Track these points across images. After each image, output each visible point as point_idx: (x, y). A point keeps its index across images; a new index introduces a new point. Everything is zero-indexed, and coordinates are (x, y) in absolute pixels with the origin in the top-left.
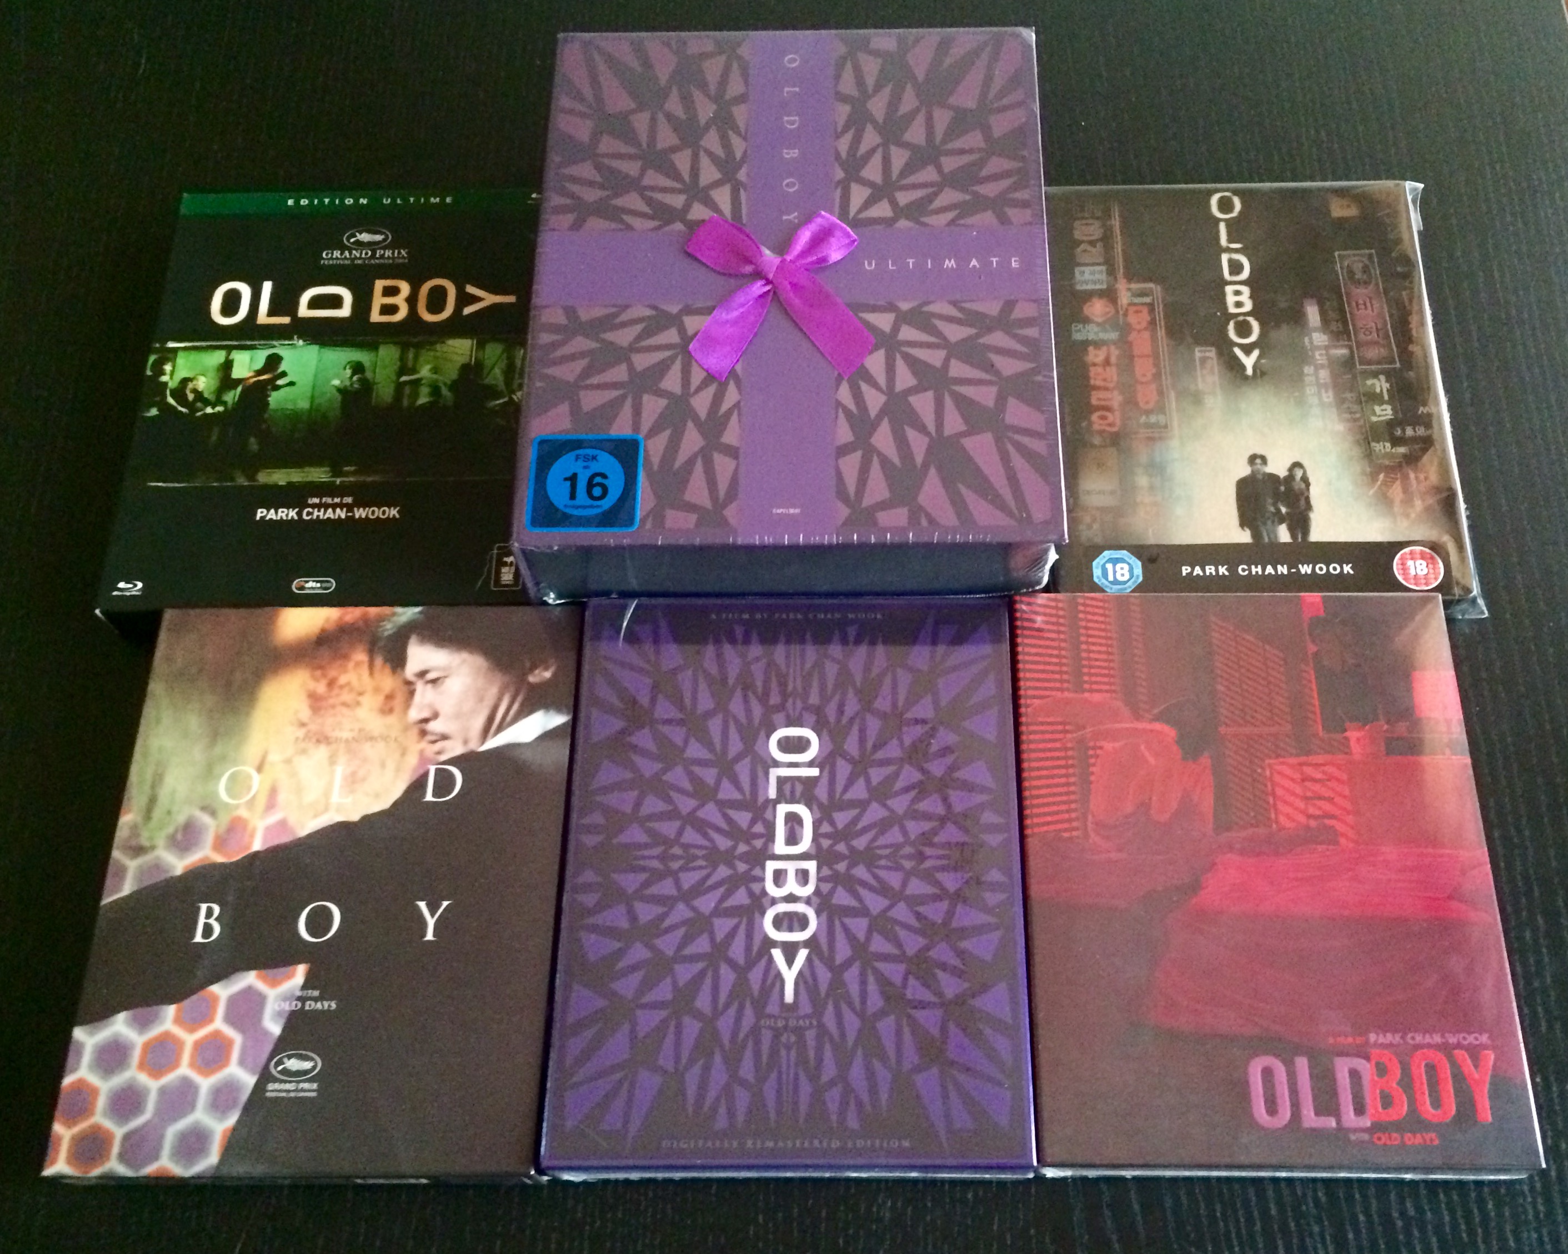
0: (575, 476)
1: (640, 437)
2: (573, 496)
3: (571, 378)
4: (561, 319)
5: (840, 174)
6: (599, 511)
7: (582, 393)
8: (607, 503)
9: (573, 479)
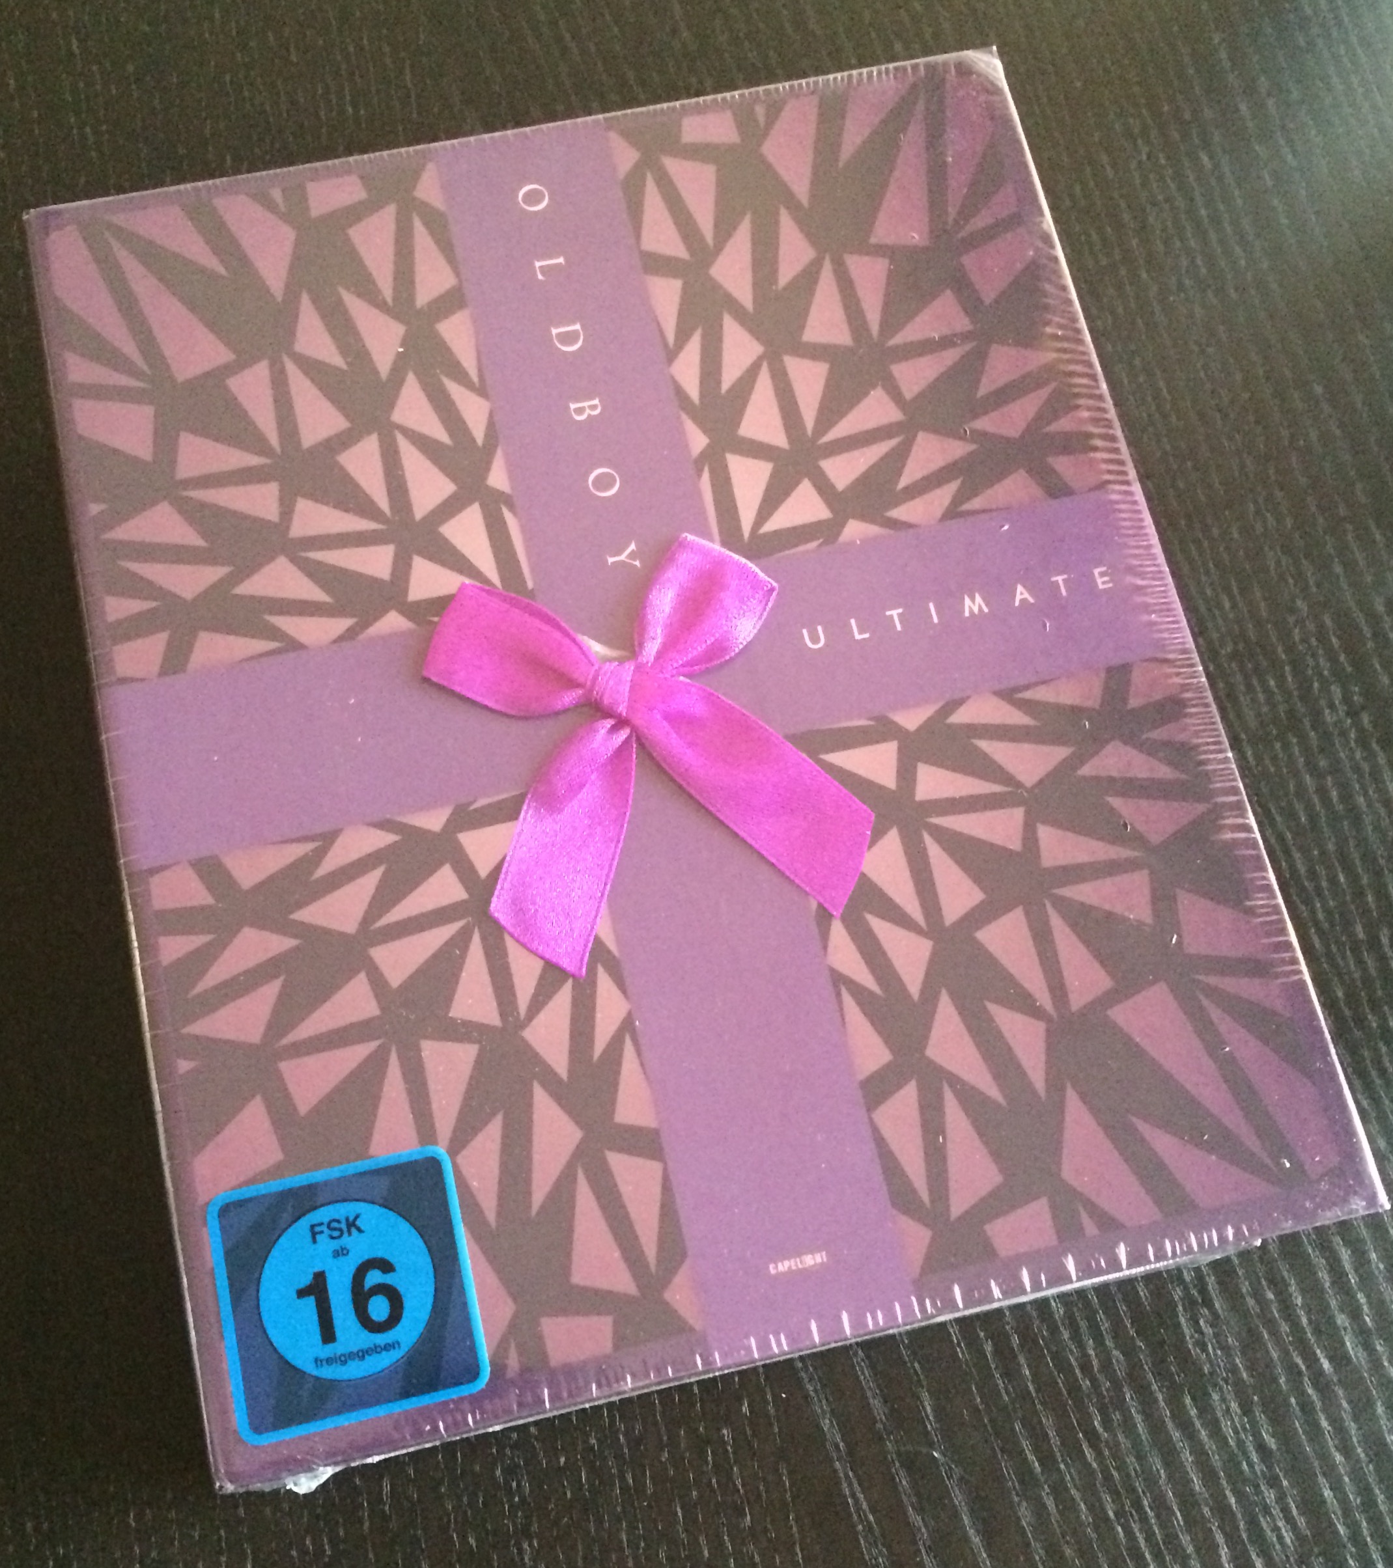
0: (320, 1278)
1: (440, 1151)
2: (328, 1333)
3: (254, 1034)
4: (197, 894)
5: (698, 441)
6: (395, 1356)
7: (286, 1067)
8: (408, 1332)
9: (317, 1288)
